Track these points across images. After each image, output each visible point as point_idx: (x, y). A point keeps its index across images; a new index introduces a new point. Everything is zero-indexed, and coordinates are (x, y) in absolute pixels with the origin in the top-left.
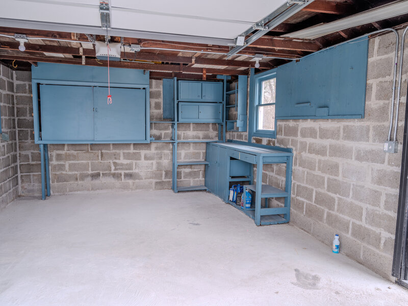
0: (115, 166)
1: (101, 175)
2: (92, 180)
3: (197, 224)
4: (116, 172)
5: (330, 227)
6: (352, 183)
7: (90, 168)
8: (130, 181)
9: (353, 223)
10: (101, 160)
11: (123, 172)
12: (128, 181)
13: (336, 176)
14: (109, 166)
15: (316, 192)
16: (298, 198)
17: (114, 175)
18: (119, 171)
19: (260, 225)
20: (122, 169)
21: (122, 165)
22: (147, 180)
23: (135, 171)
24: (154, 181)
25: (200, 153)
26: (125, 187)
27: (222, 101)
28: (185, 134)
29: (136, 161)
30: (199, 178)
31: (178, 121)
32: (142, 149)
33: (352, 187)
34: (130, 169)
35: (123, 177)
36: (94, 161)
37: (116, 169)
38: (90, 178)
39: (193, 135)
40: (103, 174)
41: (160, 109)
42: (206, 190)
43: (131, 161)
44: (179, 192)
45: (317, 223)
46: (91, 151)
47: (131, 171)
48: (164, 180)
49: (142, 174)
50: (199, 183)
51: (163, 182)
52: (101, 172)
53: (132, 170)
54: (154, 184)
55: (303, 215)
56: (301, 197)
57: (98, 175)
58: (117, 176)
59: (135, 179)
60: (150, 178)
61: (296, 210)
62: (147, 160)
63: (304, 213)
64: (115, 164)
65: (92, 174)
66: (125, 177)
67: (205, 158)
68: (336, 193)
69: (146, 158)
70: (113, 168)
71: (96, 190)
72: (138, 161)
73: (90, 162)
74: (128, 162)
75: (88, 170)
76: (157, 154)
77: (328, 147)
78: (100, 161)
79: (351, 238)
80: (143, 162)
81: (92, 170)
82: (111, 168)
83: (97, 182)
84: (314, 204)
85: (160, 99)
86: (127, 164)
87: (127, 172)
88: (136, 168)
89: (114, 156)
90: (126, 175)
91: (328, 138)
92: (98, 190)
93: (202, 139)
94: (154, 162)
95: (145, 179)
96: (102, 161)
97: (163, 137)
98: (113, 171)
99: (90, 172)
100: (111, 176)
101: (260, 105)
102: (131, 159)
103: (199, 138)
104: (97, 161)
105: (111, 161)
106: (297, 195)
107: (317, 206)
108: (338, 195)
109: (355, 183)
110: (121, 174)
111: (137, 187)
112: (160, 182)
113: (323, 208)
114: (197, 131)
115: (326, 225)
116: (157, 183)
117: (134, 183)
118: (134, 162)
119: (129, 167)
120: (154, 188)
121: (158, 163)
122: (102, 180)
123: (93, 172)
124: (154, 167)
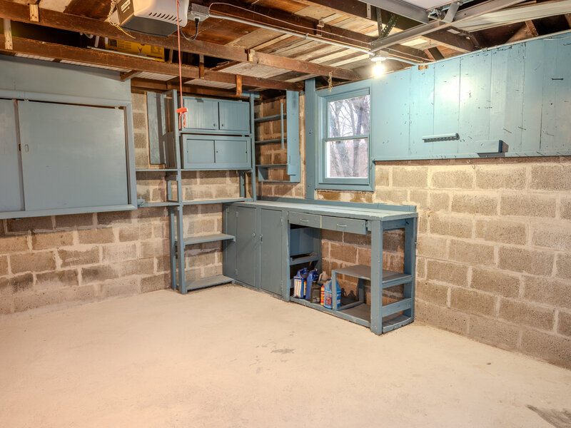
0: (63, 259)
1: (35, 279)
2: (16, 291)
3: (287, 351)
4: (67, 269)
5: (510, 323)
6: (556, 253)
7: (9, 268)
8: (95, 284)
9: (561, 314)
10: (34, 249)
11: (79, 268)
12: (90, 284)
13: (520, 243)
14: (51, 259)
15: (474, 271)
16: (430, 281)
17: (62, 276)
18: (72, 268)
19: (383, 333)
20: (76, 263)
21: (77, 254)
22: (126, 277)
23: (103, 263)
24: (139, 277)
25: (213, 221)
26: (86, 297)
27: (248, 133)
28: (189, 191)
29: (103, 245)
30: (213, 263)
31: (182, 168)
32: (115, 222)
33: (556, 259)
34: (92, 261)
35: (80, 277)
36: (18, 253)
37: (65, 264)
38: (10, 289)
39: (202, 192)
40: (38, 276)
41: (143, 146)
42: (230, 283)
43: (94, 245)
44: (189, 291)
45: (478, 318)
46: (11, 233)
47: (95, 265)
48: (157, 274)
49: (117, 267)
50: (213, 272)
51: (155, 276)
52: (34, 274)
53: (98, 261)
54: (139, 283)
55: (445, 308)
56: (438, 279)
57: (29, 279)
58: (68, 277)
59: (103, 278)
60: (133, 273)
61: (428, 300)
62: (125, 240)
63: (449, 304)
64: (63, 254)
65: (14, 279)
66: (84, 278)
67: (221, 229)
68: (520, 270)
69: (123, 238)
70: (59, 262)
71: (25, 309)
72: (107, 245)
73: (8, 255)
74: (89, 247)
75: (5, 272)
76: (142, 229)
77: (499, 201)
78: (31, 250)
79: (560, 335)
80: (117, 245)
81: (14, 271)
82: (54, 262)
83: (26, 294)
84: (471, 290)
85: (143, 128)
86: (87, 252)
87: (87, 266)
88: (104, 258)
89: (60, 239)
90: (87, 273)
91: (498, 187)
92: (29, 310)
93: (216, 197)
94: (138, 243)
95: (123, 275)
96: (35, 252)
97: (151, 197)
98: (59, 269)
99: (10, 275)
100: (57, 279)
101: (326, 139)
102: (94, 242)
103: (211, 196)
104: (23, 253)
105: (55, 250)
106: (429, 277)
107: (477, 291)
108: (525, 273)
109: (563, 253)
110: (75, 273)
111: (109, 294)
112: (149, 279)
113: (492, 295)
114: (207, 184)
115: (501, 320)
116: (144, 280)
117: (102, 286)
118: (100, 246)
119: (92, 256)
120: (139, 290)
121: (144, 245)
122: (38, 288)
123: (17, 275)
124: (139, 253)
